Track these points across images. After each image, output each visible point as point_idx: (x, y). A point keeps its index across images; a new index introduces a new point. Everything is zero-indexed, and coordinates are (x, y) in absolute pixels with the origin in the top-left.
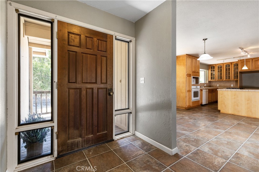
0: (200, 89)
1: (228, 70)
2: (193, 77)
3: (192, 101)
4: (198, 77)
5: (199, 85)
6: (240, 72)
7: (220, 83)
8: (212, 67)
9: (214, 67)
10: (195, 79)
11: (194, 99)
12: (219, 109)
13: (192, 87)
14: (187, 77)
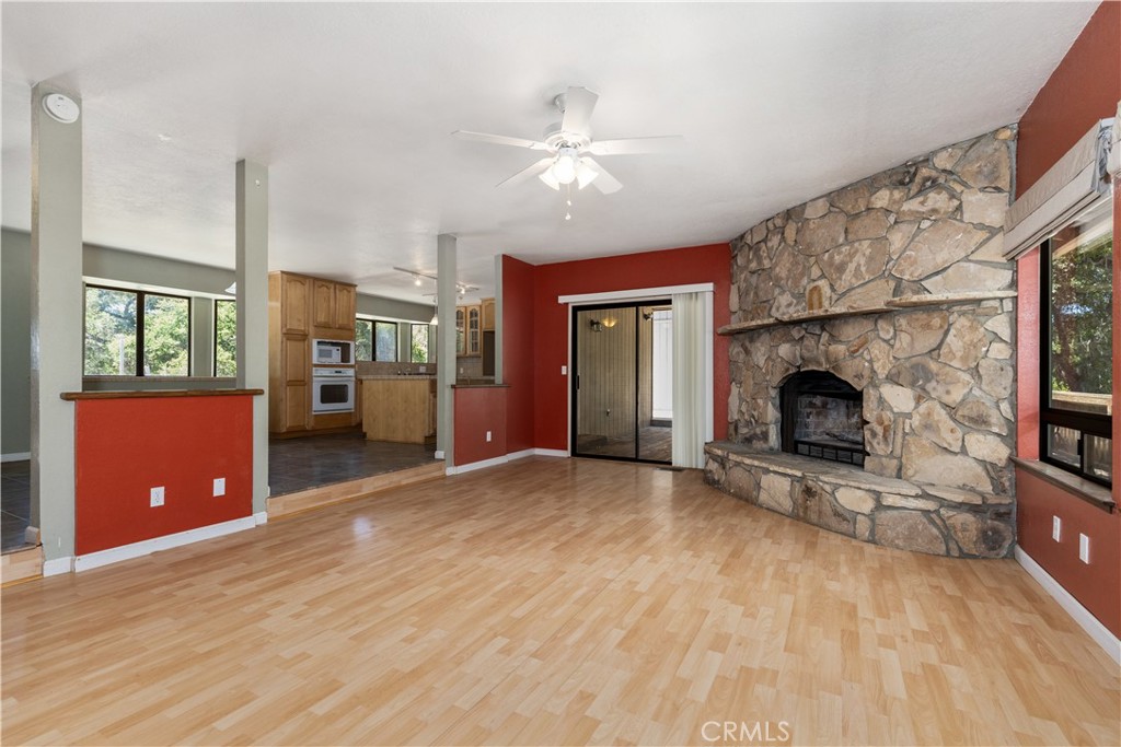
0: (354, 379)
2: (318, 342)
3: (313, 413)
4: (349, 342)
5: (352, 366)
6: (485, 332)
10: (340, 348)
11: (318, 406)
12: (364, 430)
13: (316, 372)
14: (288, 339)
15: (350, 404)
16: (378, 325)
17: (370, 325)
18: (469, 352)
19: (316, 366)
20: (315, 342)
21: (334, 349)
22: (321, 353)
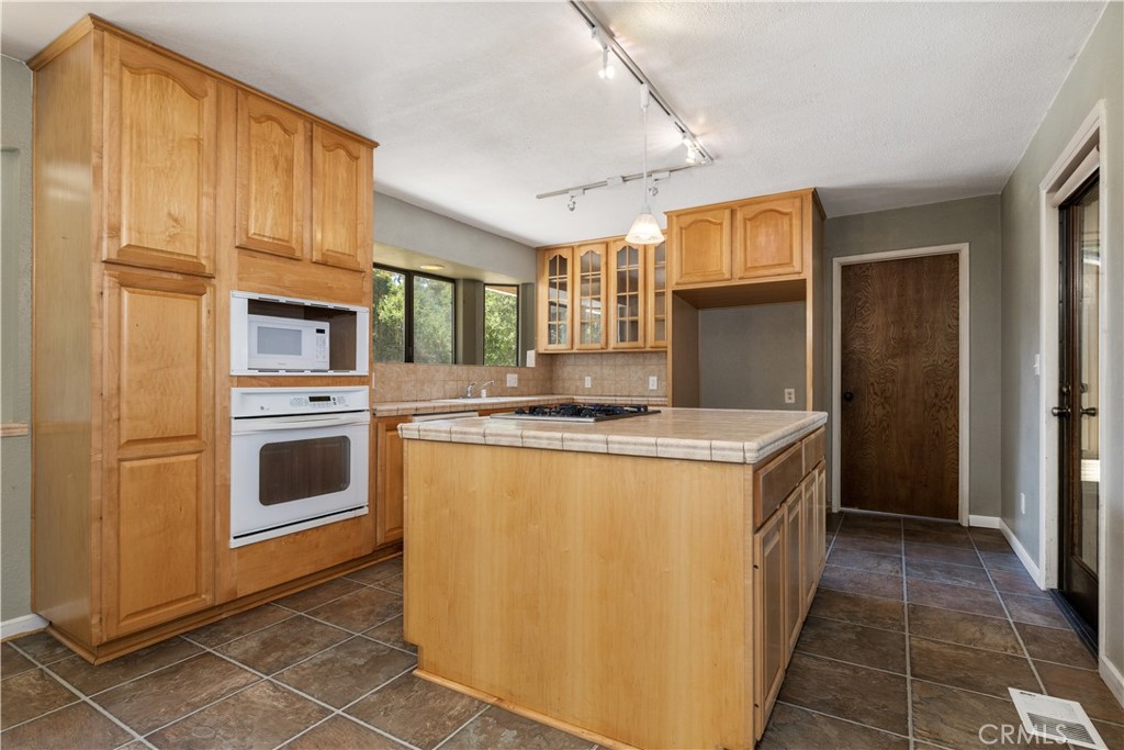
0: (366, 417)
1: (627, 283)
2: (251, 302)
3: (234, 543)
4: (352, 308)
5: (362, 380)
6: (674, 292)
7: (597, 369)
8: (553, 262)
9: (563, 261)
10: (325, 326)
13: (242, 402)
14: (122, 285)
15: (356, 493)
16: (417, 281)
17: (397, 282)
18: (613, 343)
19: (243, 381)
20: (238, 303)
21: (308, 328)
22: (265, 343)
